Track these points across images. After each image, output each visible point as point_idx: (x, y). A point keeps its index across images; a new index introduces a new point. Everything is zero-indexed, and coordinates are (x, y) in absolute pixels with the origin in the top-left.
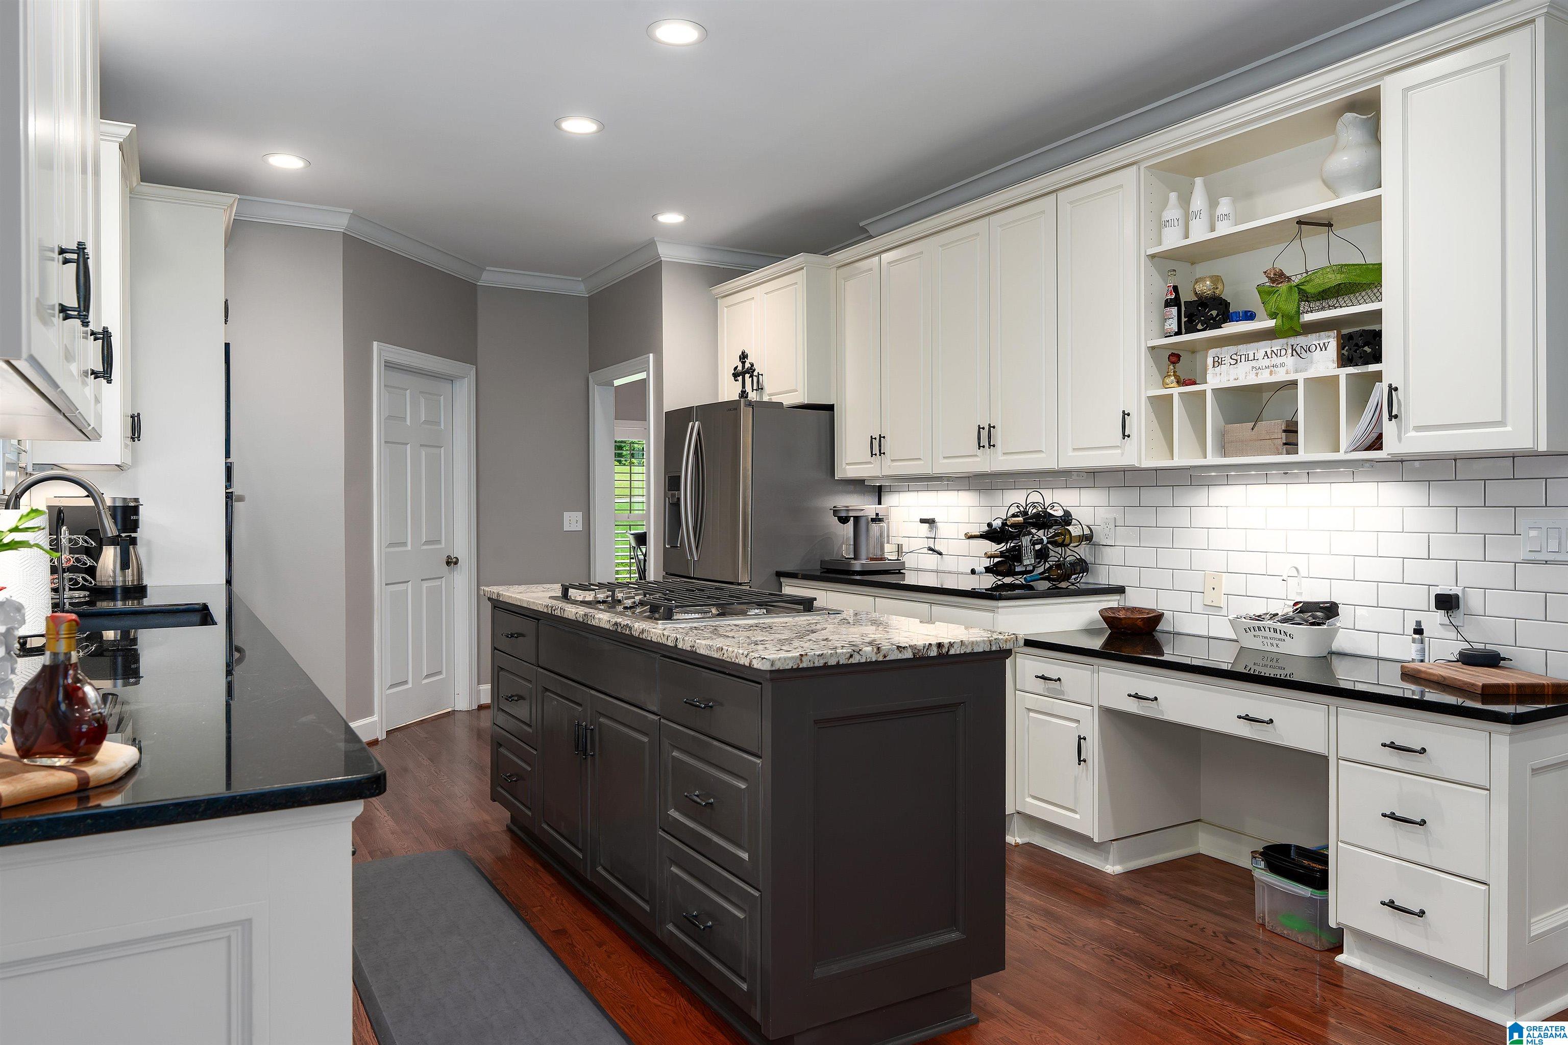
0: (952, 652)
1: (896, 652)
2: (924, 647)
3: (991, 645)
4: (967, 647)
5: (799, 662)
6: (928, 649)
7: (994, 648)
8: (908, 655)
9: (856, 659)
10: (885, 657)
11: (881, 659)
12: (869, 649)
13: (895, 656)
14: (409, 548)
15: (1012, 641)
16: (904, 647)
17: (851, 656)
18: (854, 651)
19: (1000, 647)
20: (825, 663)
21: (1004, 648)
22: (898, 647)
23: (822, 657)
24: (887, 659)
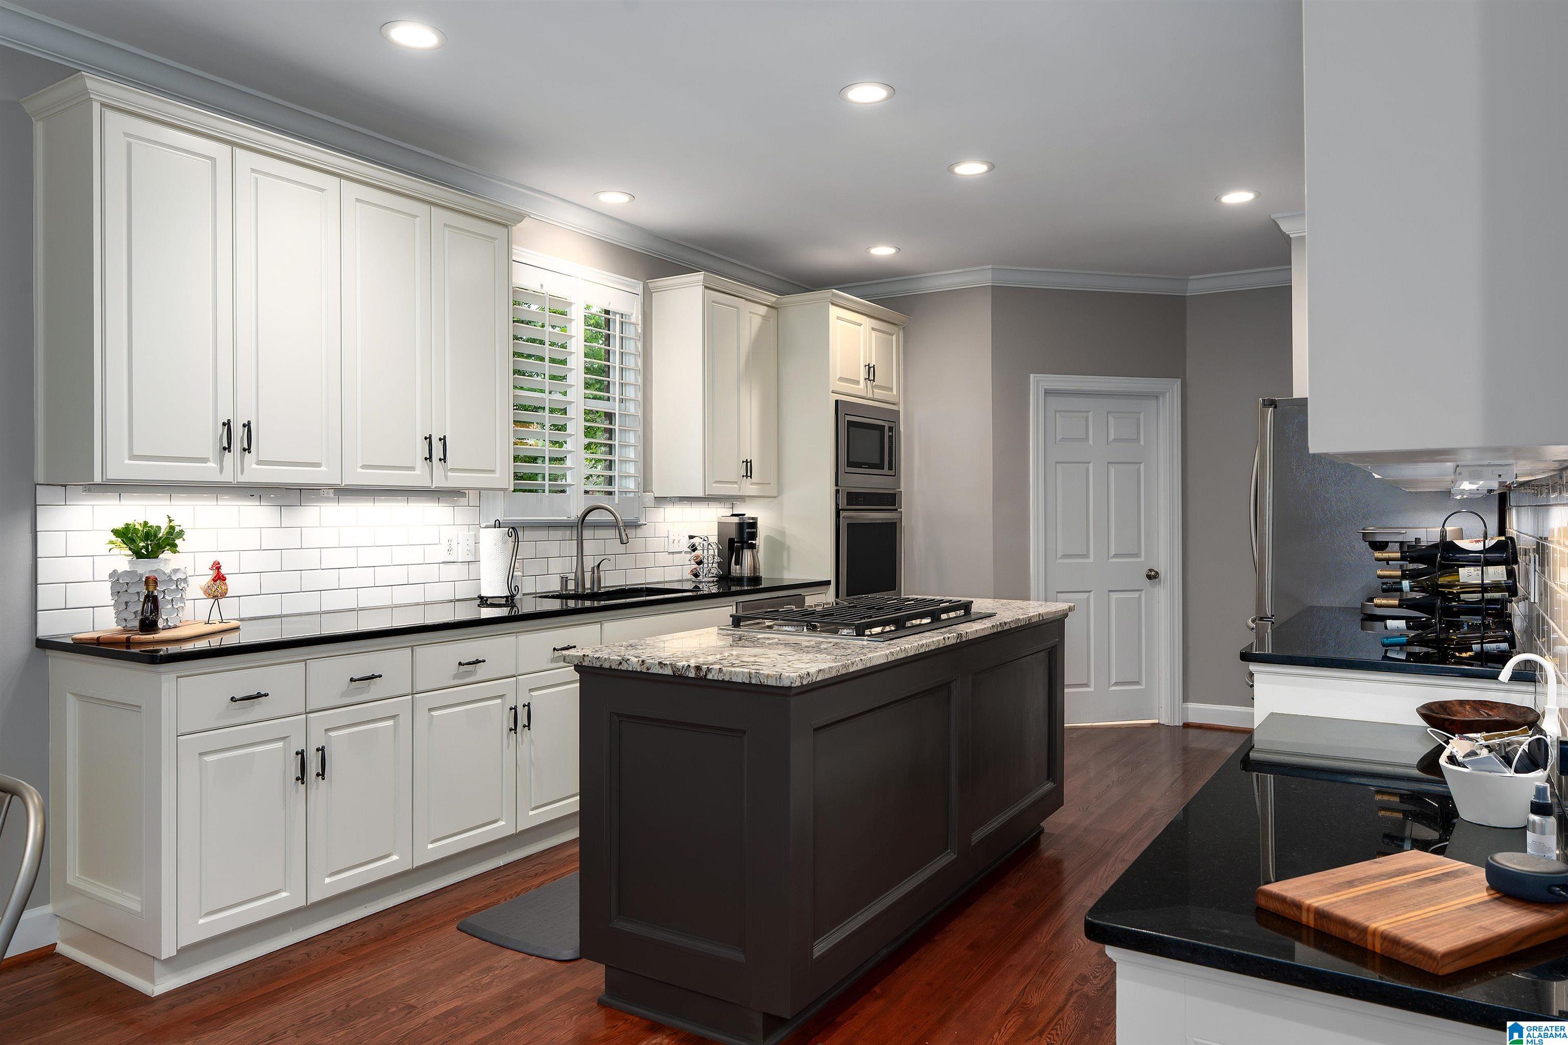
0: (710, 677)
1: (658, 667)
2: (683, 667)
3: (750, 678)
4: (724, 674)
5: (582, 660)
6: (686, 669)
7: (753, 682)
8: (668, 671)
9: (624, 667)
10: (648, 669)
11: (645, 670)
12: (635, 660)
13: (657, 670)
14: (1091, 560)
15: (775, 677)
16: (665, 664)
17: (621, 663)
18: (623, 660)
19: (761, 682)
20: (601, 665)
21: (765, 683)
22: (660, 663)
23: (599, 660)
24: (650, 671)
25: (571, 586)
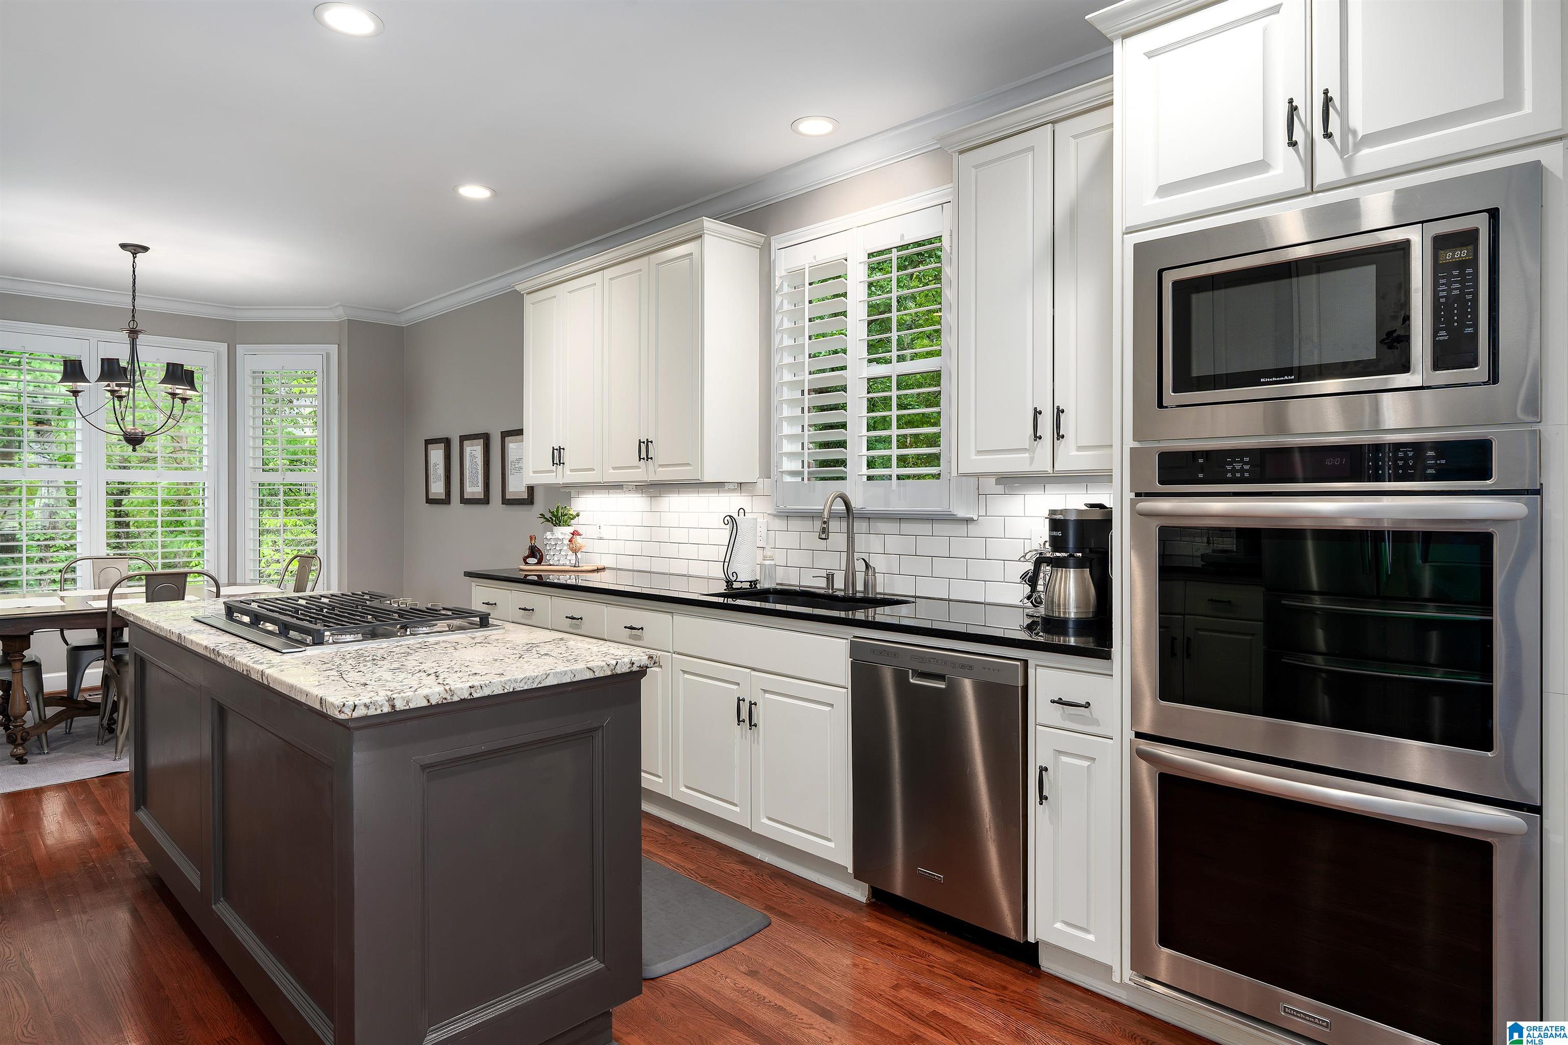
25: (839, 584)
